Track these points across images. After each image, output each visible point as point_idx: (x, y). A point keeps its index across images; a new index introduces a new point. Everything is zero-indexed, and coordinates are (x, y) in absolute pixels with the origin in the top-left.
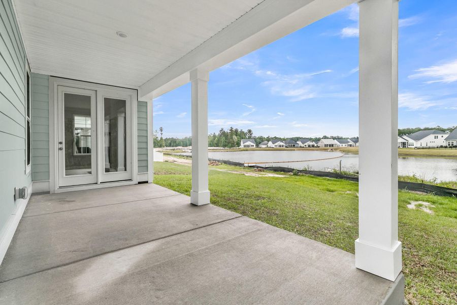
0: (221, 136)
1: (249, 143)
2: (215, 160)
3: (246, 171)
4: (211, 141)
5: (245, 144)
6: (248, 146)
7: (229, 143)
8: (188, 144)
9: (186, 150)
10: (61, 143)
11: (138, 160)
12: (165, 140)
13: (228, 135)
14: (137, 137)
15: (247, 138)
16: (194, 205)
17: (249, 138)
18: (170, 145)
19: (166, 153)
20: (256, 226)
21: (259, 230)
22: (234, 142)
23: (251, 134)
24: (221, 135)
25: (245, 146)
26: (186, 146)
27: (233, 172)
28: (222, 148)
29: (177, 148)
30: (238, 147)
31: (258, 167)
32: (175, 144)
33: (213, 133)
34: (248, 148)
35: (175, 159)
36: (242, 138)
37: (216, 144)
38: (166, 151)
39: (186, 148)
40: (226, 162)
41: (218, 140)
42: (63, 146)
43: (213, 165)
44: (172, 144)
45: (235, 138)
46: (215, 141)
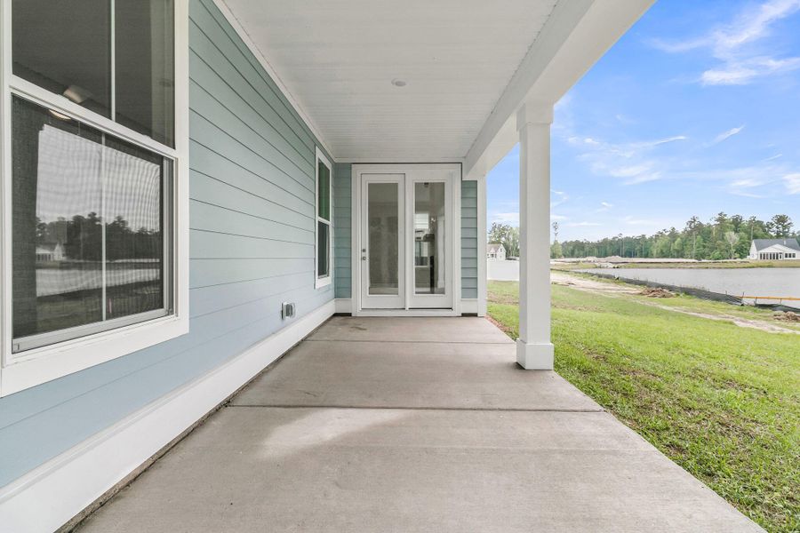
0: (690, 234)
1: (776, 248)
2: (663, 287)
3: (745, 317)
4: (665, 246)
5: (763, 251)
6: (775, 256)
7: (713, 249)
8: (609, 251)
9: (604, 265)
10: (364, 251)
11: (462, 278)
12: (563, 245)
13: (711, 232)
14: (460, 240)
15: (771, 237)
16: (519, 367)
17: (778, 236)
18: (572, 254)
19: (562, 268)
20: (615, 442)
21: (615, 453)
22: (728, 245)
23: (785, 227)
24: (691, 232)
25: (763, 256)
26: (606, 255)
27: (702, 315)
28: (694, 260)
29: (585, 259)
30: (741, 257)
31: (786, 309)
32: (582, 253)
33: (669, 229)
34: (774, 262)
35: (574, 280)
36: (756, 237)
37: (678, 252)
38: (563, 265)
39: (602, 259)
40: (688, 292)
41: (683, 244)
42: (367, 254)
43: (654, 296)
44: (576, 252)
45: (732, 237)
46: (676, 245)
